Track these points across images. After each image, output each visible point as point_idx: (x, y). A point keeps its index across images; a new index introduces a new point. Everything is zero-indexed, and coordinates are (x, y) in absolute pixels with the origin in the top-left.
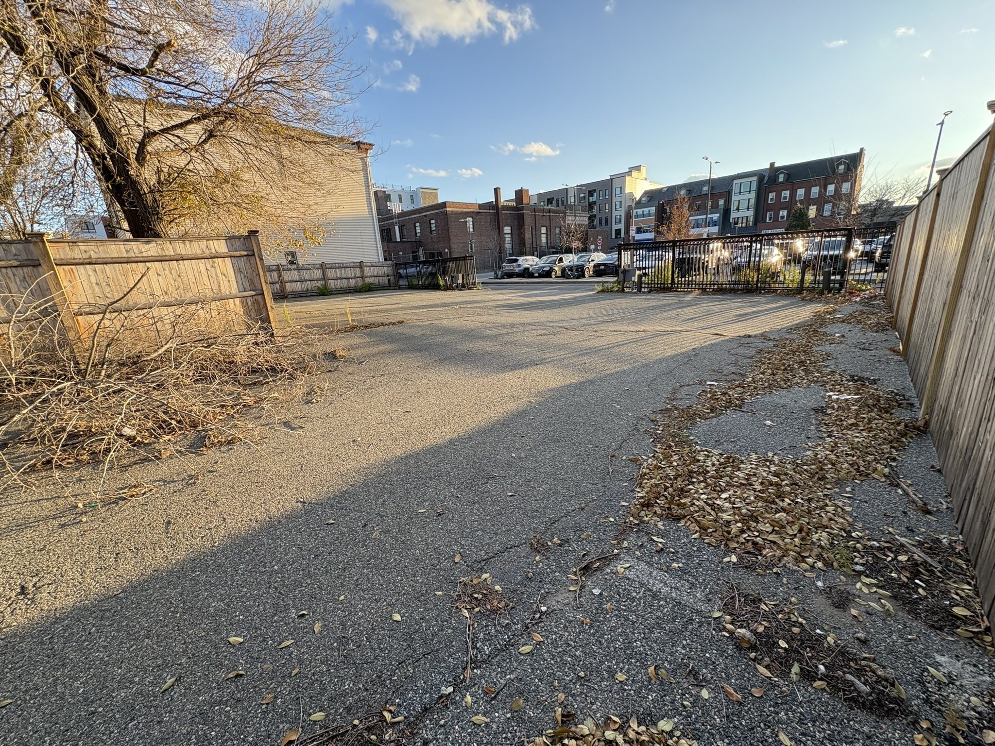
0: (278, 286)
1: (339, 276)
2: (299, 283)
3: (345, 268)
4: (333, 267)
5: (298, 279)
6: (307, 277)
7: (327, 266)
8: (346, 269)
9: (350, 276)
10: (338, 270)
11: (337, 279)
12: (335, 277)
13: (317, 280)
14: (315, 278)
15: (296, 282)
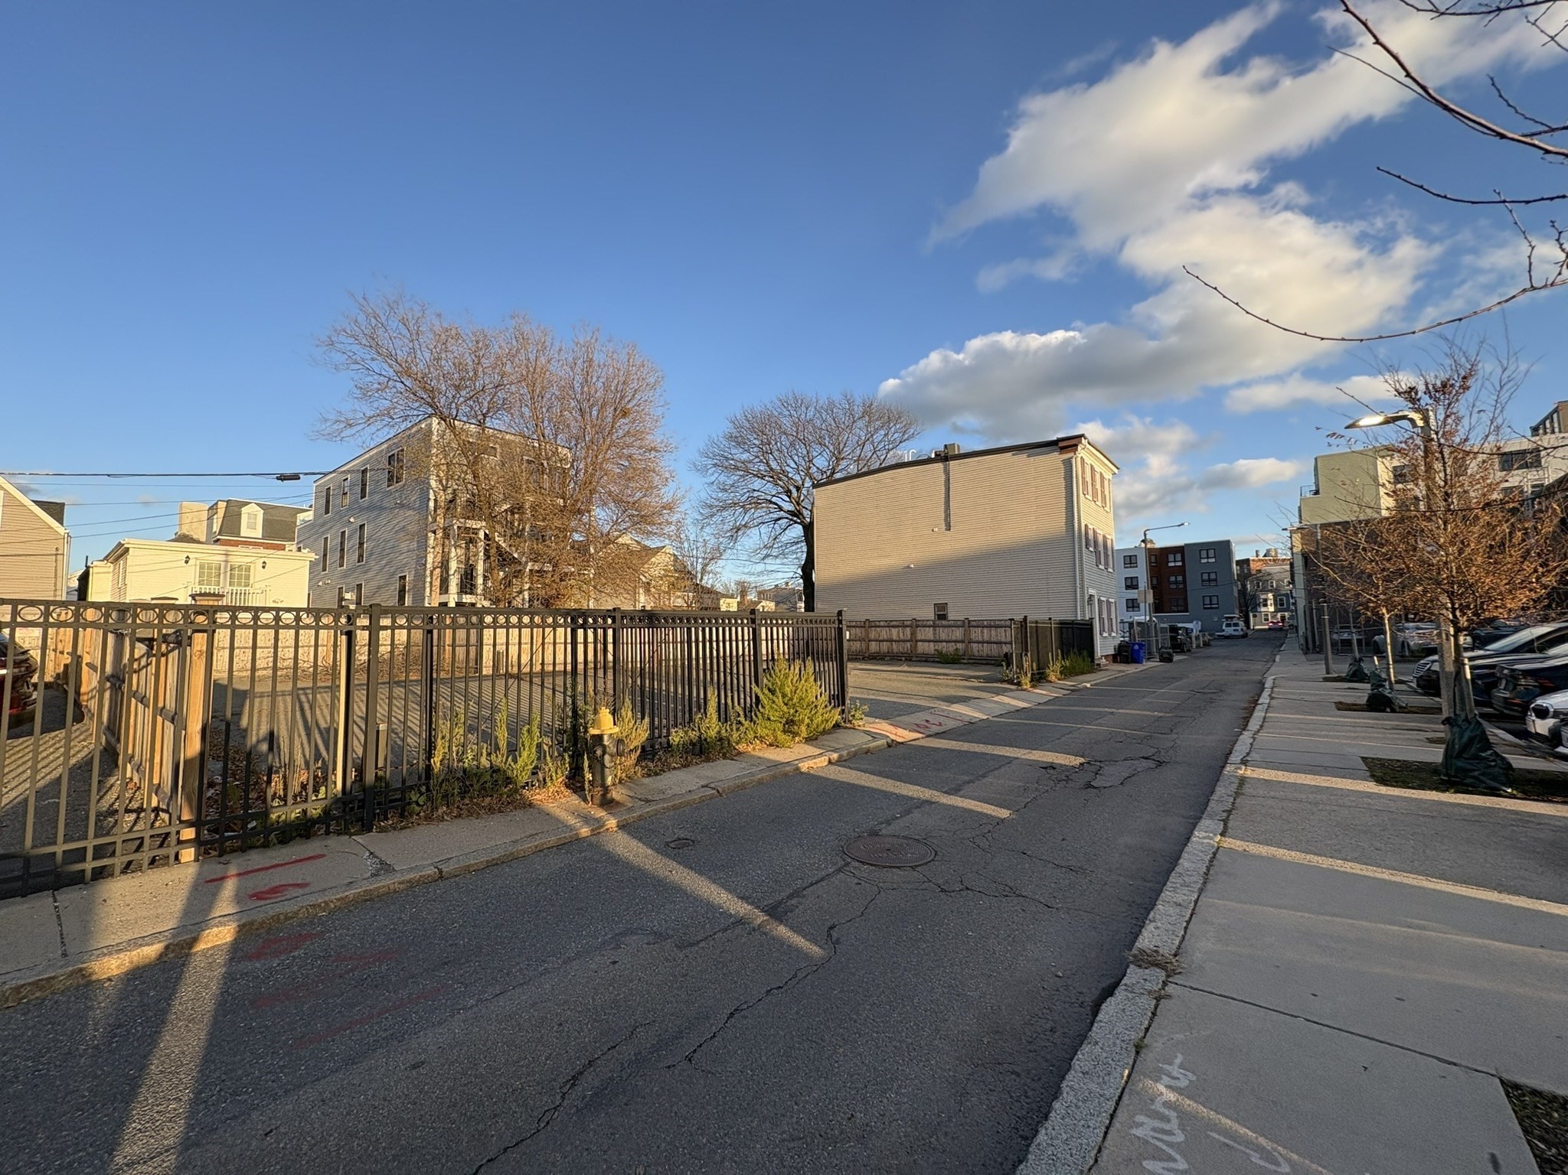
0: (908, 644)
1: (986, 638)
2: (932, 644)
3: (997, 627)
4: (980, 625)
5: (932, 638)
6: (943, 636)
7: (974, 623)
8: (999, 630)
9: (1003, 640)
10: (985, 630)
11: (983, 642)
12: (981, 640)
13: (956, 642)
14: (954, 638)
15: (929, 641)
